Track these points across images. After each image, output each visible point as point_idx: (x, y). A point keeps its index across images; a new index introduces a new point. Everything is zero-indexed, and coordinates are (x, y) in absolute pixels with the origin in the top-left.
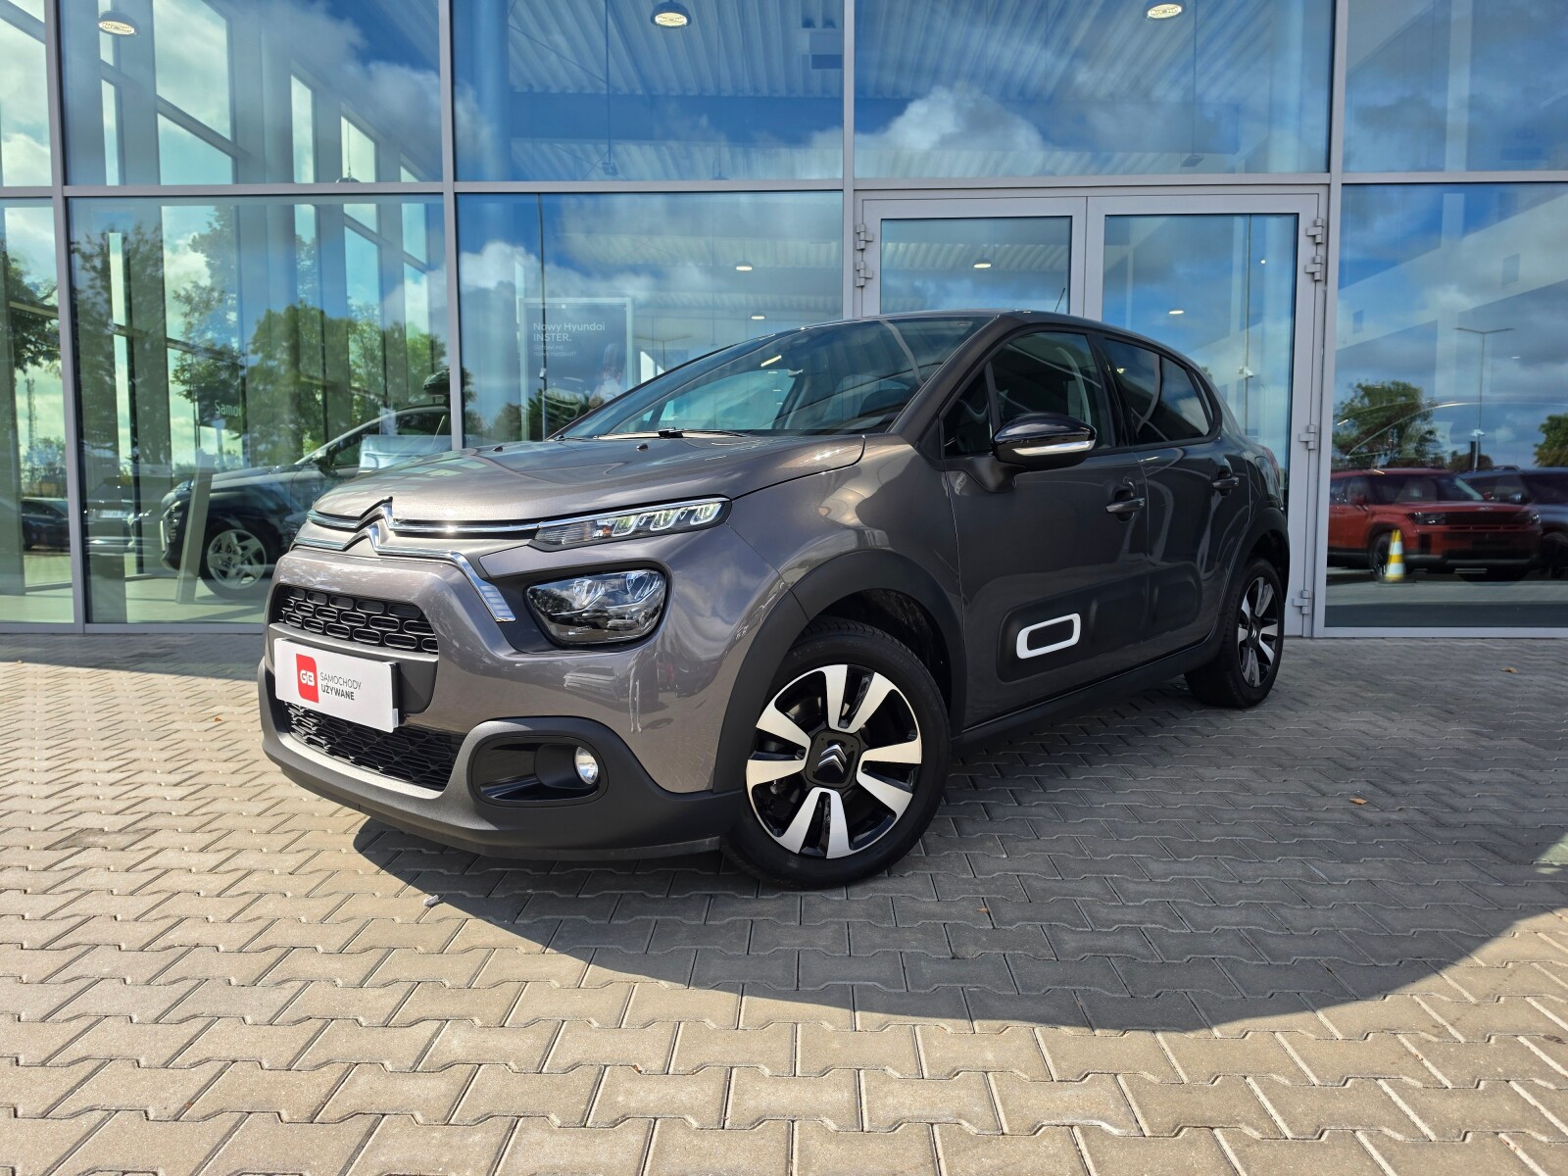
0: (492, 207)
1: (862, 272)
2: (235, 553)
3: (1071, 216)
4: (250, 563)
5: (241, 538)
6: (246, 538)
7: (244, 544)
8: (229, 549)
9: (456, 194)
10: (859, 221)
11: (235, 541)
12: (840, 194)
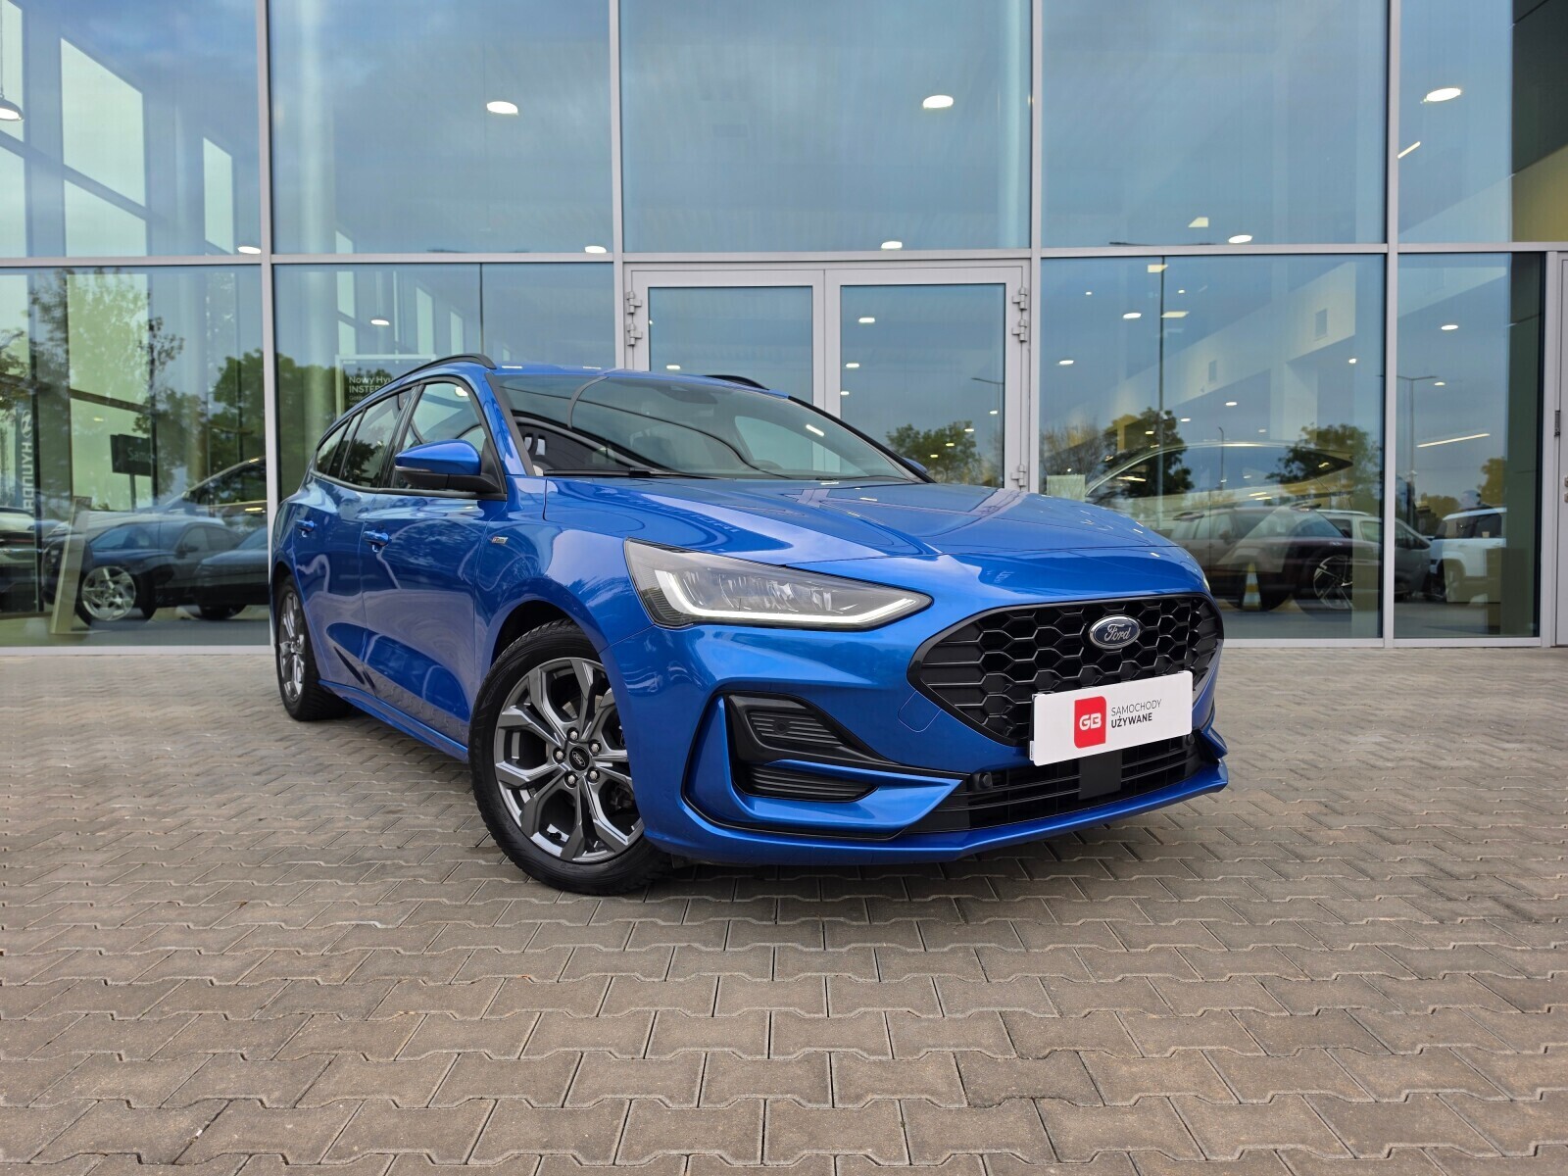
0: (314, 277)
1: (632, 332)
2: (108, 587)
3: (811, 287)
4: (121, 596)
5: (113, 573)
6: (120, 573)
7: (115, 578)
8: (103, 582)
9: (273, 265)
10: (628, 289)
11: (108, 577)
12: (608, 266)
